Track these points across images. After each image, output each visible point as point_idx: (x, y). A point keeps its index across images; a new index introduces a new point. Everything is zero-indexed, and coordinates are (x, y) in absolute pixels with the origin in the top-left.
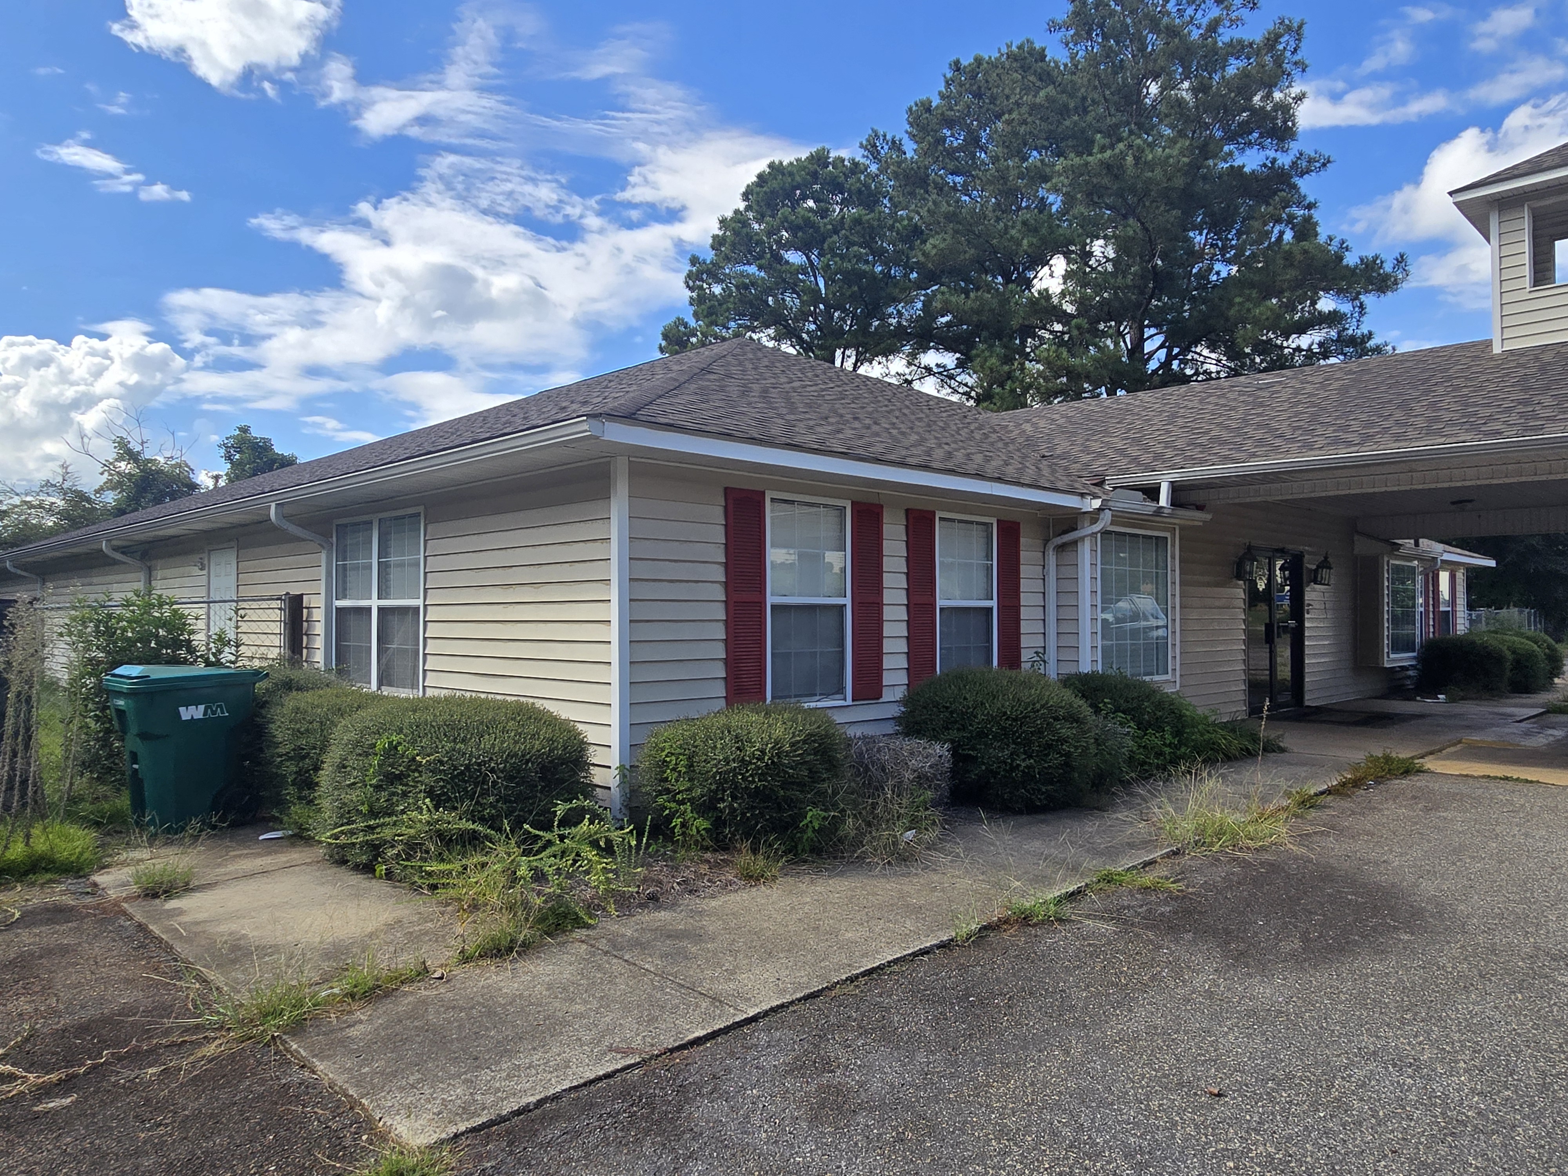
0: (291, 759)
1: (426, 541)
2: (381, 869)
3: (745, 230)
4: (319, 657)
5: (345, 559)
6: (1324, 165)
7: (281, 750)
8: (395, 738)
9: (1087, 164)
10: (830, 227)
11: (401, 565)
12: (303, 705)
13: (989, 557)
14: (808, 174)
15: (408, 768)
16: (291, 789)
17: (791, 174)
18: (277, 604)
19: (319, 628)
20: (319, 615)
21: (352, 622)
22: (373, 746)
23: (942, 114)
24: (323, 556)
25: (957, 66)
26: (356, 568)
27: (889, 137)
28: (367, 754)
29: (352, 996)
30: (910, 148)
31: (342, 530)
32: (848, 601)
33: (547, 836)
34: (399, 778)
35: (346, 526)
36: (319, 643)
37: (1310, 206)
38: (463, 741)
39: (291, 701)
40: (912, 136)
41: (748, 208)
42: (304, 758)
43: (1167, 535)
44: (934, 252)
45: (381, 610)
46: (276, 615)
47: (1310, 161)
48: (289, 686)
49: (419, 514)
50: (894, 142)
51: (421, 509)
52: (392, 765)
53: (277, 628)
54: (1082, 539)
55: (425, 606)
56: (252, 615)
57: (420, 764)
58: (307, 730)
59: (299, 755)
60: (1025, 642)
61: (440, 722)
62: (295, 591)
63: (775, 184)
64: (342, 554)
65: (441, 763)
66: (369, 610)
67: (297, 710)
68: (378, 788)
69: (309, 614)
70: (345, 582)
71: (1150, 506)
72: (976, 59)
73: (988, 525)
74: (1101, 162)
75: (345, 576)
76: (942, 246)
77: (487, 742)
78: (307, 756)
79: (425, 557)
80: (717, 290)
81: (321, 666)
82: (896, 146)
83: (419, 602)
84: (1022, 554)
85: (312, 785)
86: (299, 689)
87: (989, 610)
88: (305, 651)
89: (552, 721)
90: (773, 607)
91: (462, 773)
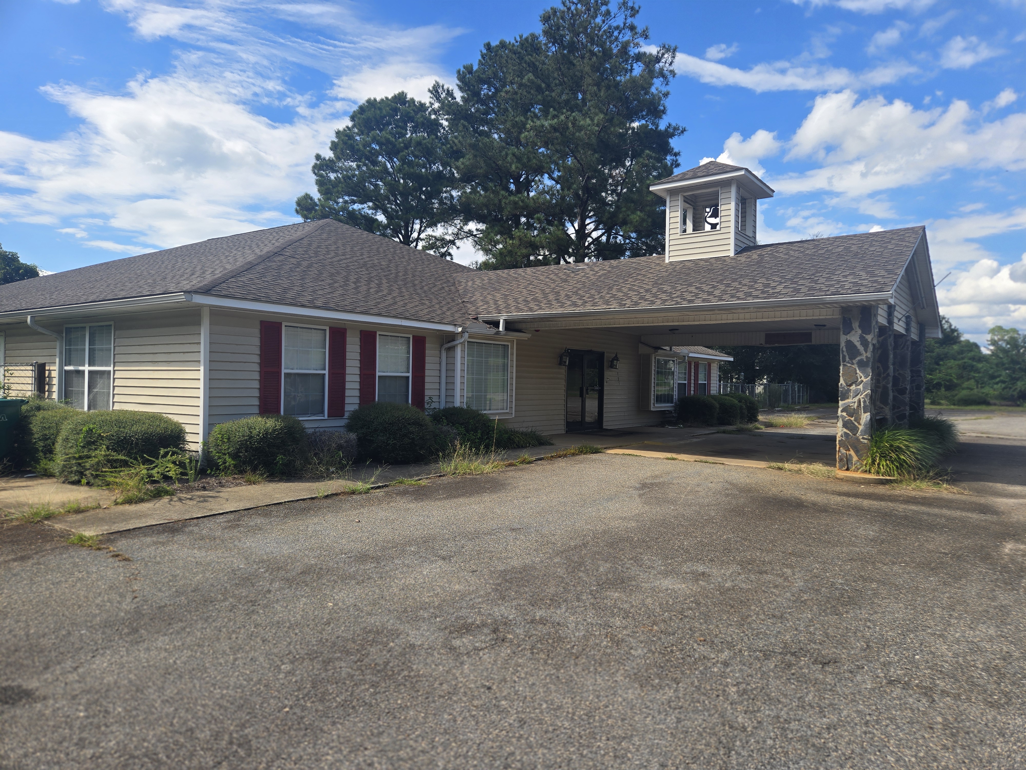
0: (40, 440)
1: (114, 339)
2: (84, 481)
3: (349, 142)
4: (55, 396)
5: (70, 345)
6: (682, 132)
7: (36, 436)
8: (91, 426)
9: (543, 126)
10: (402, 145)
11: (102, 350)
12: (47, 416)
13: (408, 353)
14: (390, 109)
15: (98, 438)
16: (41, 454)
17: (380, 109)
18: (31, 368)
19: (55, 381)
20: (55, 374)
21: (75, 379)
22: (81, 430)
23: (478, 76)
24: (58, 344)
25: (488, 46)
26: (77, 350)
27: (445, 87)
28: (78, 434)
29: (69, 512)
30: (458, 95)
31: (68, 330)
32: (326, 372)
33: (157, 461)
34: (93, 443)
35: (71, 328)
36: (55, 388)
37: (676, 154)
38: (124, 427)
39: (40, 415)
40: (460, 88)
41: (354, 126)
42: (47, 439)
43: (509, 344)
44: (462, 166)
45: (90, 372)
46: (30, 374)
47: (676, 129)
48: (39, 408)
49: (111, 325)
50: (448, 91)
51: (112, 323)
52: (90, 438)
53: (30, 381)
54: (457, 345)
55: (114, 371)
56: (16, 374)
57: (103, 437)
58: (49, 427)
59: (45, 438)
60: (427, 393)
61: (113, 419)
62: (41, 360)
63: (369, 114)
64: (69, 342)
65: (113, 436)
66: (83, 372)
67: (44, 418)
68: (83, 447)
69: (50, 374)
70: (70, 357)
71: (493, 330)
72: (501, 43)
73: (409, 338)
74: (551, 126)
75: (70, 354)
76: (467, 163)
77: (134, 428)
78: (49, 438)
79: (114, 347)
80: (332, 176)
81: (56, 400)
82: (450, 94)
83: (111, 368)
84: (427, 352)
85: (51, 451)
86: (44, 410)
87: (408, 377)
88: (47, 393)
89: (168, 421)
90: (287, 375)
91: (122, 440)
